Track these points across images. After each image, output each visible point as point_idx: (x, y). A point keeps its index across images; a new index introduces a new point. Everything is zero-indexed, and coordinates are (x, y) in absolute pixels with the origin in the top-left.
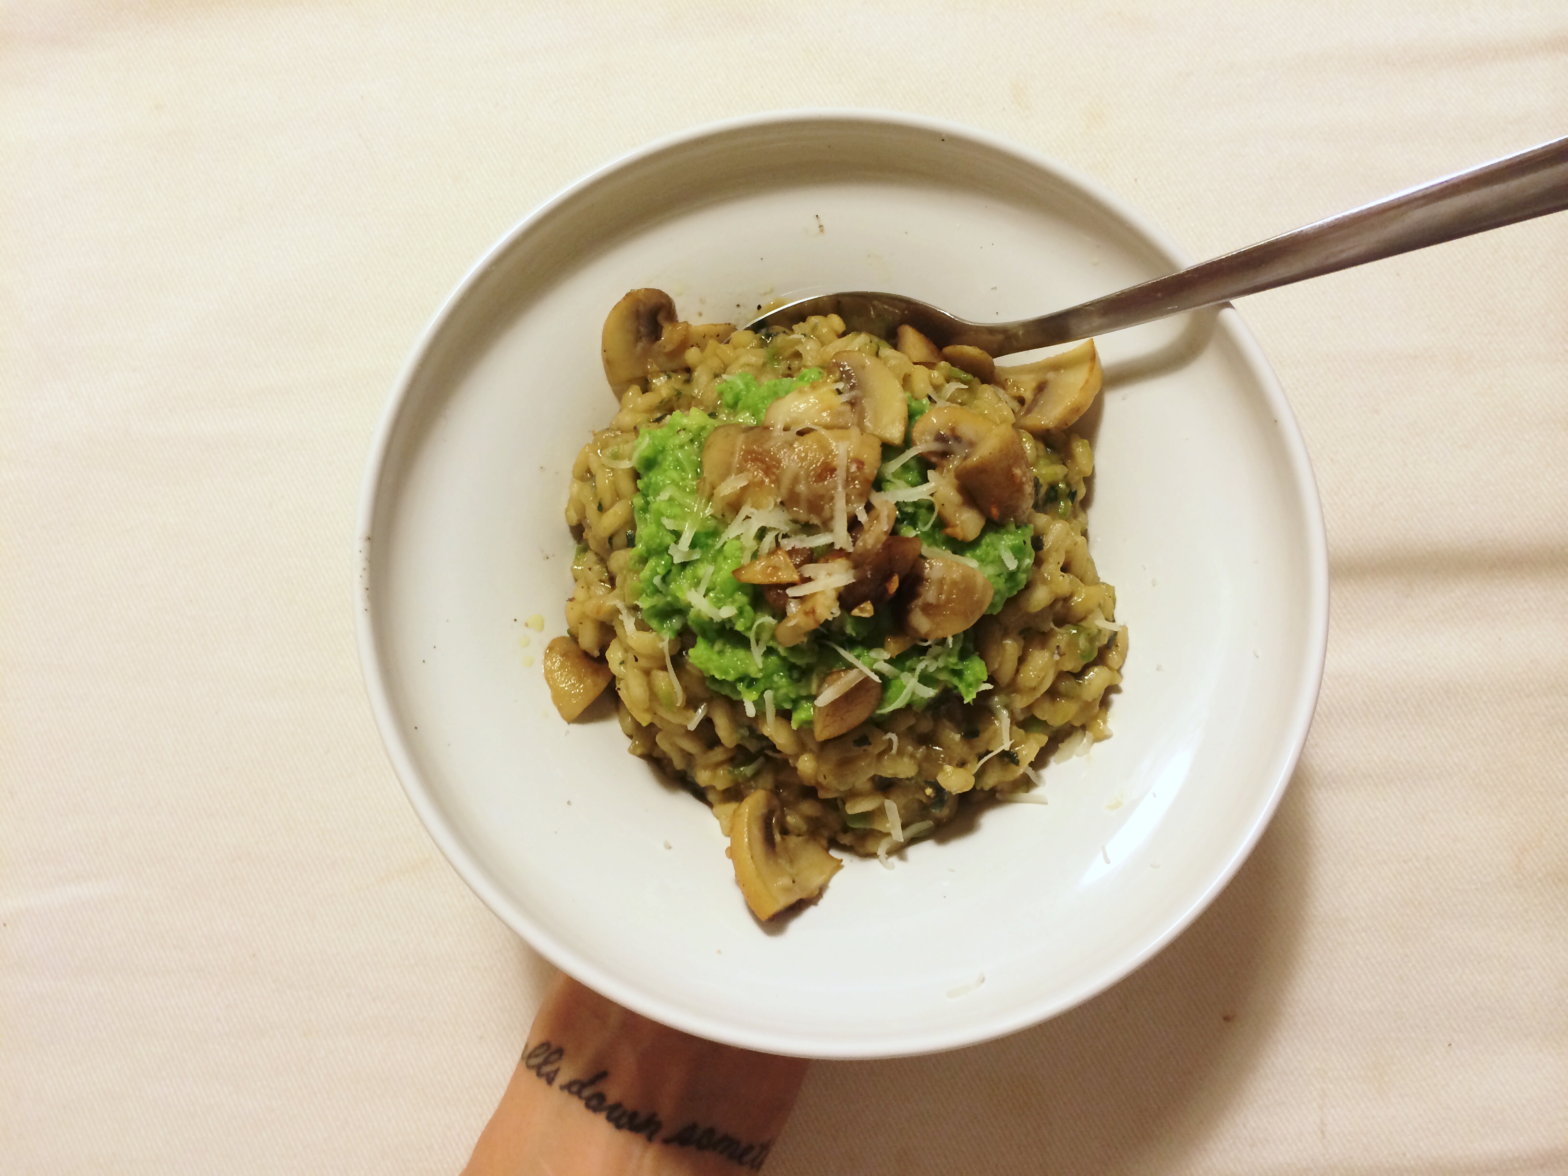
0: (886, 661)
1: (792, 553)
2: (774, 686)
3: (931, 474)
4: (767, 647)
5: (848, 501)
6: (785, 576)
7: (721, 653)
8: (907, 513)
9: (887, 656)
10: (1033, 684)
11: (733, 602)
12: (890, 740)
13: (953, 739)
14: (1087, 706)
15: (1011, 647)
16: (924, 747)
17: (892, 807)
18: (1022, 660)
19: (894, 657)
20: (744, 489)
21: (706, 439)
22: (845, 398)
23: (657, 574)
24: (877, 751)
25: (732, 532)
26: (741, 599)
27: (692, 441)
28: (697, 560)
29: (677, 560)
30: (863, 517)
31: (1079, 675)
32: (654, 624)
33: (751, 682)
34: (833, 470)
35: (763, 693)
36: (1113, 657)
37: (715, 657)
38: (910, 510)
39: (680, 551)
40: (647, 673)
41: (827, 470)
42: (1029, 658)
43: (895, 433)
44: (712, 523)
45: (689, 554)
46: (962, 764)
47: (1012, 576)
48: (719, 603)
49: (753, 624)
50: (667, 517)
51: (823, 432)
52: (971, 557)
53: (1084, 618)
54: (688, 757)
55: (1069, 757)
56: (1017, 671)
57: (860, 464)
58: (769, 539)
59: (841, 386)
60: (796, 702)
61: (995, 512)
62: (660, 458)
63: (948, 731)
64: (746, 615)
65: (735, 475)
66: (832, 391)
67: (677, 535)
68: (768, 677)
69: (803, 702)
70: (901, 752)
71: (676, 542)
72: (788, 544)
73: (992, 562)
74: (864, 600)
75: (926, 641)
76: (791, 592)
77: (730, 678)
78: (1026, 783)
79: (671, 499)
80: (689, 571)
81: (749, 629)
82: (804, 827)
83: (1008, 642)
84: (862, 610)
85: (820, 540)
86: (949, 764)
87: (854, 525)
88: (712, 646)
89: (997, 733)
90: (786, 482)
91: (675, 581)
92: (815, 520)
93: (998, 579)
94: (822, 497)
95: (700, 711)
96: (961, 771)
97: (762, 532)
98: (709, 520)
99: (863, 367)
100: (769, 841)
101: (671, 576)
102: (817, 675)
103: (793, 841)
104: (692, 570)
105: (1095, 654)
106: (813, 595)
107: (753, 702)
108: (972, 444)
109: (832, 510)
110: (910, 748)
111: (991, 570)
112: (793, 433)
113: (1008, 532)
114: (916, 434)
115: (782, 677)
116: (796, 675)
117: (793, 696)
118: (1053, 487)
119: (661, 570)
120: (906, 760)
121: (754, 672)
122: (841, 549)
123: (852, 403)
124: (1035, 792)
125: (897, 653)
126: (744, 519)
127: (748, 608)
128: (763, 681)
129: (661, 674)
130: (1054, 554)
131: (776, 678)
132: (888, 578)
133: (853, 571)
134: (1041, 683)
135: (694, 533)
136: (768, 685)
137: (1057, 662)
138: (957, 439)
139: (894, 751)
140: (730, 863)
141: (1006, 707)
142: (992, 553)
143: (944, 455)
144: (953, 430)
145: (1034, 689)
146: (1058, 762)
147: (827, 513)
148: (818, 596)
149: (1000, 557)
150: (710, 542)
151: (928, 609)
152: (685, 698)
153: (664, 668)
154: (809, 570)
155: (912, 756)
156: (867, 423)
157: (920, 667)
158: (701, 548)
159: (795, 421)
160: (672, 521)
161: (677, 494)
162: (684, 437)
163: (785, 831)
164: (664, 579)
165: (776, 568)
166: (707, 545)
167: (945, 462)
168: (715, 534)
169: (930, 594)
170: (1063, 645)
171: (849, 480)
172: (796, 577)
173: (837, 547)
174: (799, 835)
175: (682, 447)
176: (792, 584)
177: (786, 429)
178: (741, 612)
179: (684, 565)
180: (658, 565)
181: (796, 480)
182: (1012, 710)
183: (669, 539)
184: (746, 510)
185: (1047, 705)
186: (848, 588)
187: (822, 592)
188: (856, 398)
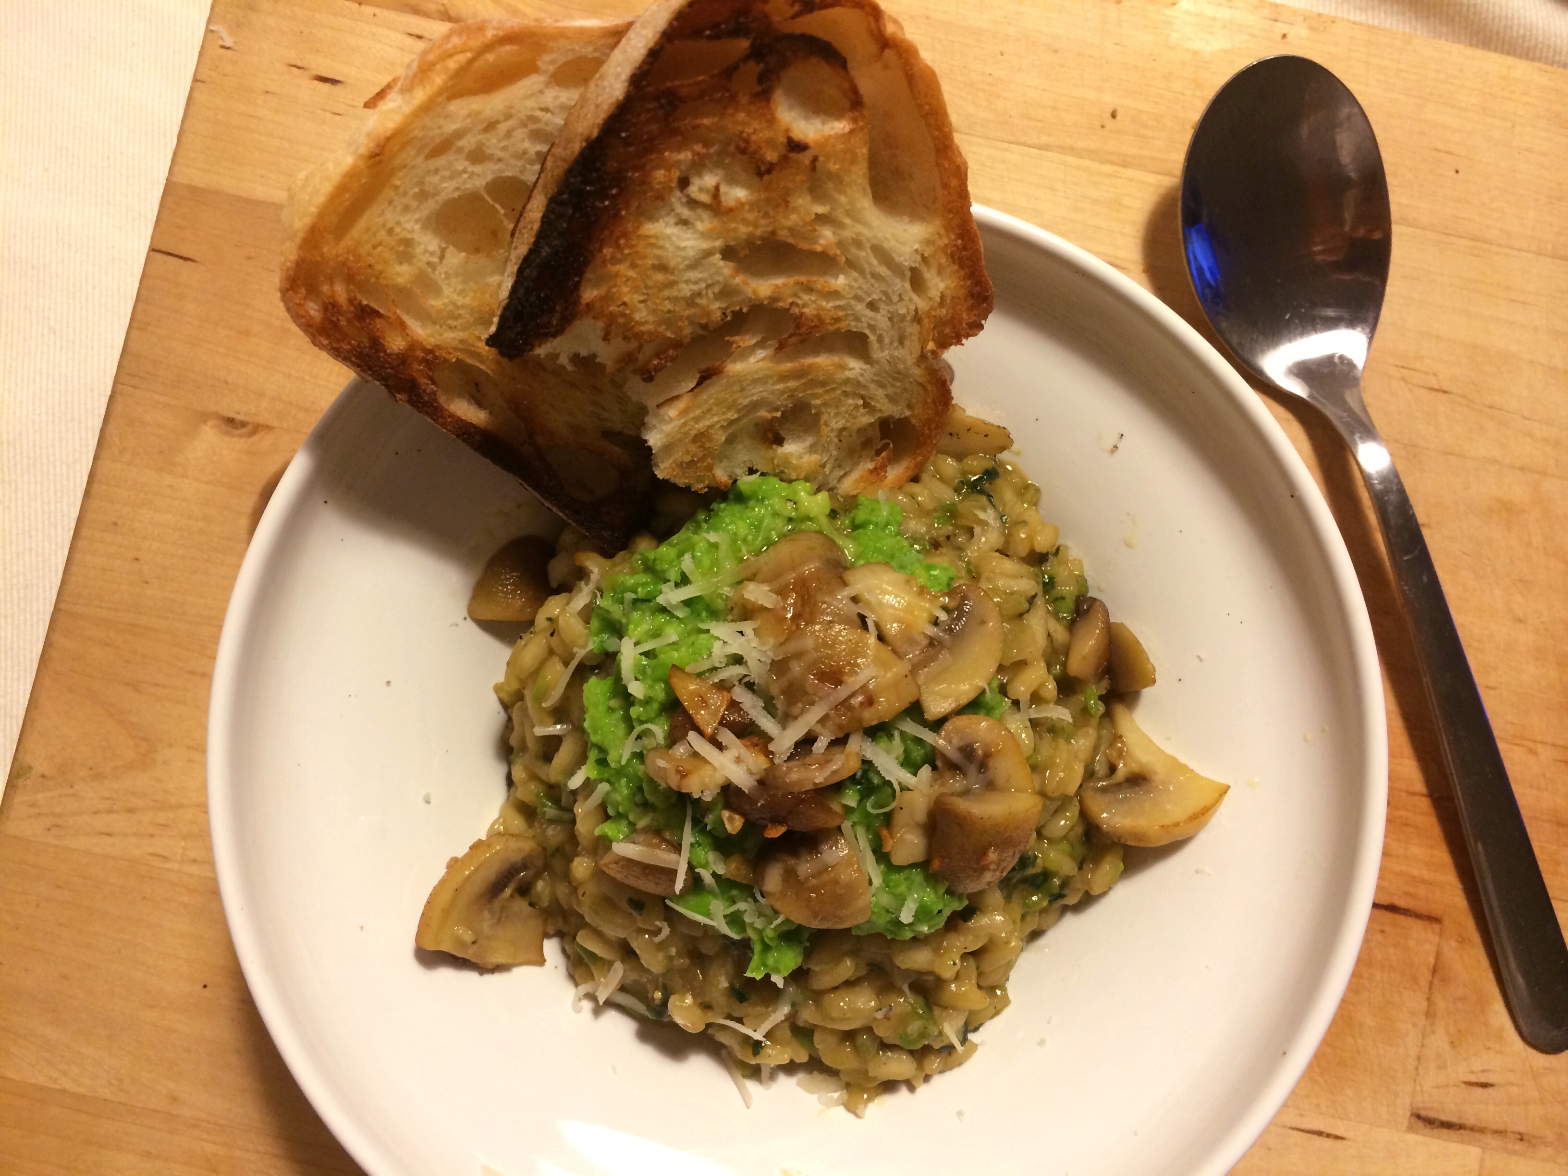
0: (714, 874)
1: (734, 705)
2: (617, 785)
3: (925, 771)
4: (641, 752)
5: (823, 721)
6: (702, 716)
7: (611, 710)
8: (869, 781)
9: (721, 870)
10: (834, 1014)
11: (651, 687)
12: (659, 931)
13: (719, 982)
14: (864, 1074)
15: (847, 968)
16: (688, 961)
17: (619, 971)
18: (849, 984)
19: (723, 878)
20: (763, 609)
21: (801, 531)
22: (931, 631)
23: (635, 592)
24: (640, 925)
25: (721, 630)
26: (659, 692)
27: (790, 520)
28: (677, 618)
29: (661, 600)
30: (820, 745)
31: (885, 1046)
32: (595, 624)
33: (602, 762)
34: (838, 682)
35: (601, 781)
36: (934, 1063)
37: (602, 709)
38: (876, 780)
39: (671, 596)
40: (551, 652)
41: (834, 677)
42: (857, 989)
43: (936, 707)
44: (720, 604)
45: (676, 607)
46: (707, 1007)
47: (898, 924)
48: (640, 674)
49: (646, 722)
50: (693, 557)
51: (872, 640)
52: (881, 872)
53: (945, 1008)
54: (524, 748)
55: (811, 1092)
56: (835, 989)
57: (870, 701)
58: (737, 671)
59: (943, 616)
60: (620, 816)
61: (936, 864)
62: (752, 503)
63: (723, 971)
64: (649, 708)
65: (770, 591)
66: (931, 614)
67: (684, 580)
68: (620, 772)
69: (625, 823)
70: (661, 946)
71: (677, 585)
72: (741, 695)
73: (895, 895)
74: (742, 814)
75: (763, 896)
76: (692, 736)
77: (593, 738)
78: (754, 1073)
79: (715, 546)
80: (662, 619)
81: (642, 722)
82: (545, 902)
83: (848, 962)
84: (731, 819)
85: (767, 724)
86: (693, 997)
87: (807, 742)
88: (610, 698)
89: (763, 1017)
90: (792, 647)
91: (643, 612)
92: (780, 703)
93: (884, 913)
94: (806, 693)
95: (559, 727)
96: (698, 1012)
97: (737, 660)
98: (722, 599)
99: (983, 622)
100: (495, 889)
101: (645, 606)
102: (653, 819)
103: (521, 905)
104: (665, 619)
105: (918, 1046)
106: (706, 762)
107: (588, 779)
108: (990, 786)
109: (803, 711)
110: (673, 951)
111: (885, 900)
112: (855, 609)
113: (934, 888)
114: (949, 726)
115: (628, 787)
116: (638, 799)
117: (621, 810)
118: (1047, 875)
119: (641, 592)
120: (661, 956)
121: (612, 758)
122: (772, 753)
123: (933, 643)
124: (751, 1086)
125: (728, 876)
126: (738, 632)
127: (655, 706)
128: (612, 771)
129: (559, 667)
130: (971, 937)
131: (624, 781)
132: (777, 821)
133: (756, 783)
134: (842, 1020)
135: (698, 595)
136: (613, 780)
137: (875, 1019)
138: (983, 765)
139: (658, 939)
140: (443, 871)
141: (793, 1005)
142: (903, 888)
143: (954, 767)
144: (987, 755)
145: (832, 1019)
146: (798, 1084)
147: (796, 710)
148: (708, 767)
149: (904, 900)
150: (704, 614)
151: (790, 875)
152: (558, 705)
153: (566, 664)
154: (727, 737)
155: (670, 958)
156: (923, 673)
157: (742, 906)
158: (692, 612)
159: (868, 604)
160: (692, 566)
161: (723, 548)
162: (789, 509)
163: (524, 890)
164: (636, 601)
165: (704, 702)
166: (699, 615)
167: (947, 774)
168: (714, 614)
169: (805, 868)
170: (897, 1010)
171: (845, 703)
172: (709, 730)
173: (771, 748)
174: (531, 905)
175: (776, 514)
176: (701, 733)
177: (855, 599)
178: (647, 701)
179: (663, 610)
180: (644, 585)
181: (799, 655)
182: (796, 1012)
183: (673, 575)
184: (748, 627)
185: (832, 1040)
186: (738, 790)
187: (715, 769)
188: (940, 643)
